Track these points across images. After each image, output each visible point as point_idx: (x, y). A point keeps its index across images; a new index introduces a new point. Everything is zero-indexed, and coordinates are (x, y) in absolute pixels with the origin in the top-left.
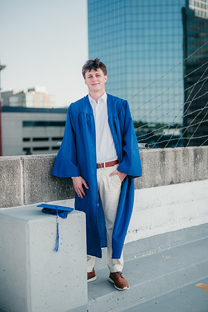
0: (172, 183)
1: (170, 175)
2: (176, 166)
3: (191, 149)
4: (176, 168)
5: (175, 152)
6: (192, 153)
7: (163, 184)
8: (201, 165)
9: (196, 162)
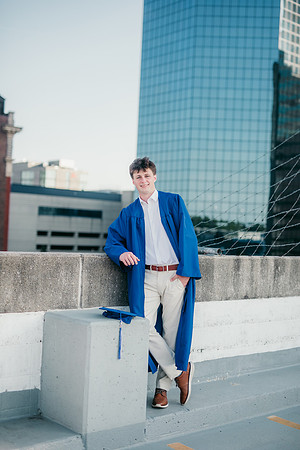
0: (246, 297)
1: (245, 287)
2: (252, 277)
3: (271, 259)
4: (252, 280)
5: (252, 261)
6: (272, 264)
7: (236, 298)
8: (282, 278)
9: (277, 275)
